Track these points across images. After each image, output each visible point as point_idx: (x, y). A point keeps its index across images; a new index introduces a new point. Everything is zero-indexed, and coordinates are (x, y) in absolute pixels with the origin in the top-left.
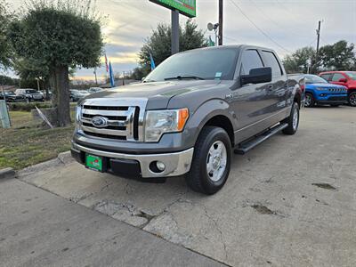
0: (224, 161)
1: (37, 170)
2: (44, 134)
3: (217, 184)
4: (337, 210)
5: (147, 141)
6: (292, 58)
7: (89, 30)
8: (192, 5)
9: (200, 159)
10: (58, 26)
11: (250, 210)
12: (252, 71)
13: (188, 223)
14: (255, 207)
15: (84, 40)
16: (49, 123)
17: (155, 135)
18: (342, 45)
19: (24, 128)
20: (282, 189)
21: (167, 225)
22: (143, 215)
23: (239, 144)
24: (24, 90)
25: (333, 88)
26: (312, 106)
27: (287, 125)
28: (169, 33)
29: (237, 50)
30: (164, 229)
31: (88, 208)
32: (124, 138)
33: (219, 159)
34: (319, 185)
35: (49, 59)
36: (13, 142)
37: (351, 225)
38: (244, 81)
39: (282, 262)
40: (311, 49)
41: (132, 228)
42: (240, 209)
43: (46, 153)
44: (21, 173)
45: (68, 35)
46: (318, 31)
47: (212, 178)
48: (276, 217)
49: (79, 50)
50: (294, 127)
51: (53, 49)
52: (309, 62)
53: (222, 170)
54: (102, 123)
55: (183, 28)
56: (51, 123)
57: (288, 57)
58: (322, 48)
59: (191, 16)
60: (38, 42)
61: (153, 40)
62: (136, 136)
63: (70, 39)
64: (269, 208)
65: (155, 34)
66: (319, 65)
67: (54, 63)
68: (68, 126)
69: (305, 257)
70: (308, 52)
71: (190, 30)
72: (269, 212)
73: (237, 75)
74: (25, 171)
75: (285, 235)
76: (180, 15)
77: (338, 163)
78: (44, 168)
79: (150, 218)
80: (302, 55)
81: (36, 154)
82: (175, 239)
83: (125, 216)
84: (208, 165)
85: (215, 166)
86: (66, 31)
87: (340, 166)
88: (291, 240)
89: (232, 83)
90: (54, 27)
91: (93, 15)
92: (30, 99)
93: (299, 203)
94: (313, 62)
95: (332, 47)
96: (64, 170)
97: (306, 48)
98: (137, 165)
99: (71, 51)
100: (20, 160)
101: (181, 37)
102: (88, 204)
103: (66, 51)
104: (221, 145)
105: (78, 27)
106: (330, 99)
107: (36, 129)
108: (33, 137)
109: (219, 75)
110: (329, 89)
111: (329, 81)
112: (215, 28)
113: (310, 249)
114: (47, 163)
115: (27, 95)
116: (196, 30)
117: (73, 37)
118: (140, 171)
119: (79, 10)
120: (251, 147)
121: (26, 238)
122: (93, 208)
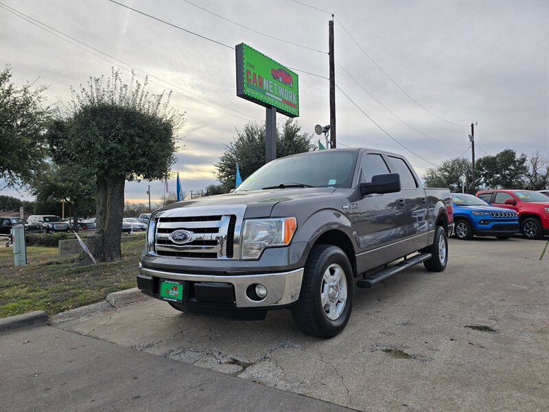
0: (343, 293)
1: (78, 315)
2: (83, 271)
3: (334, 324)
4: (497, 353)
5: (244, 258)
6: (439, 174)
7: (158, 130)
8: (294, 102)
9: (312, 286)
10: (119, 125)
11: (380, 355)
12: (374, 178)
13: (299, 369)
14: (388, 351)
15: (152, 143)
16: (91, 256)
17: (255, 251)
18: (508, 156)
19: (50, 264)
20: (423, 332)
21: (269, 371)
22: (235, 362)
23: (364, 274)
24: (41, 217)
25: (497, 213)
26: (469, 238)
27: (430, 255)
28: (261, 138)
29: (356, 154)
30: (266, 376)
31: (160, 356)
32: (214, 255)
33: (337, 288)
34: (473, 328)
35: (101, 167)
36: (40, 280)
37: (512, 368)
38: (365, 190)
39: (422, 405)
40: (464, 162)
41: (222, 375)
42: (367, 353)
43: (88, 293)
44: (55, 319)
45: (131, 136)
46: (472, 137)
47: (329, 315)
48: (415, 361)
49: (143, 155)
50: (442, 261)
51: (108, 154)
52: (463, 179)
53: (342, 305)
54: (185, 238)
55: (281, 131)
56: (94, 256)
57: (433, 172)
58: (480, 160)
59: (292, 116)
60: (90, 145)
61: (238, 147)
62: (230, 253)
63: (134, 142)
64: (405, 352)
65: (241, 139)
66: (478, 184)
67: (107, 173)
68: (117, 261)
69: (451, 399)
70: (460, 166)
71: (290, 133)
72: (407, 356)
73: (356, 183)
74: (61, 317)
75: (426, 378)
76: (277, 113)
77: (502, 303)
78: (88, 314)
79: (245, 366)
80: (453, 169)
81: (75, 295)
82: (281, 385)
83: (211, 363)
84: (323, 296)
85: (332, 298)
86: (129, 131)
87: (504, 307)
88: (434, 383)
89: (350, 192)
90: (112, 127)
91: (164, 113)
92: (48, 230)
93: (445, 346)
94: (469, 180)
95: (494, 159)
96: (116, 316)
97: (457, 160)
98: (230, 289)
99: (133, 157)
100: (53, 302)
101: (278, 143)
102: (157, 352)
103: (125, 156)
104: (338, 270)
105: (145, 126)
106: (494, 227)
107: (70, 265)
108: (68, 274)
109: (333, 182)
110: (492, 213)
111: (491, 202)
112: (325, 132)
113: (459, 392)
114: (92, 306)
115: (45, 225)
116: (298, 134)
117: (137, 139)
118: (235, 299)
119: (146, 106)
120: (380, 278)
121: (80, 387)
122: (165, 356)
